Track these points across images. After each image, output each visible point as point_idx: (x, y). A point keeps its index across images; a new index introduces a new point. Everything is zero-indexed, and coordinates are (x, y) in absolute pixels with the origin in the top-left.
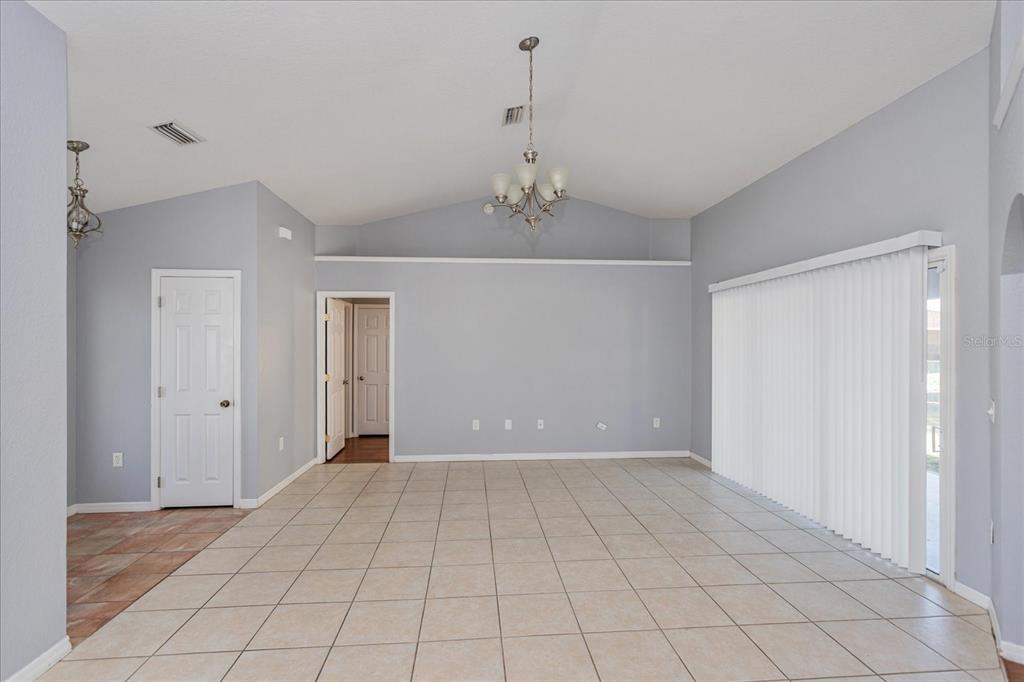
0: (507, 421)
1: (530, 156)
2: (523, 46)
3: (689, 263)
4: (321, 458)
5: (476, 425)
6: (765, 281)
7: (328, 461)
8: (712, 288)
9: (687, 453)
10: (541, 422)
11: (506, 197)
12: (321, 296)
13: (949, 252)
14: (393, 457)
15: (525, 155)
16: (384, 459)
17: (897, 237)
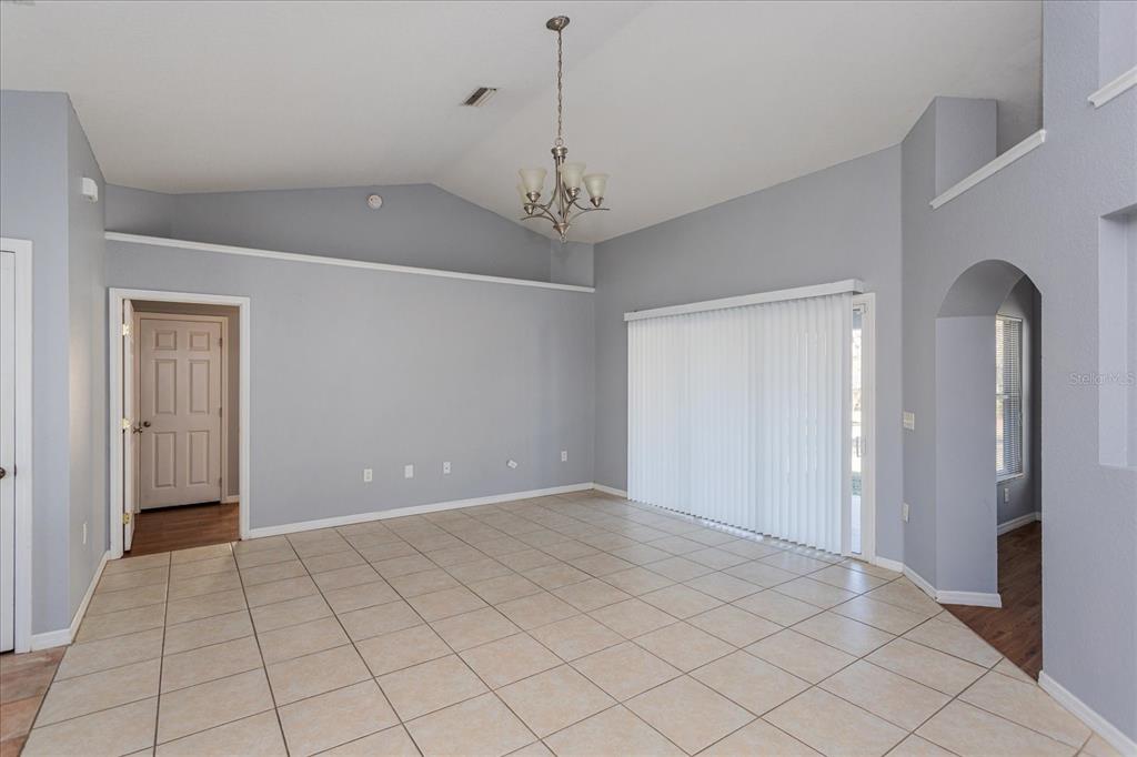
0: (407, 467)
1: (559, 153)
2: (551, 25)
3: (592, 290)
4: (116, 551)
5: (368, 475)
6: (695, 313)
7: (127, 554)
8: (627, 316)
9: (590, 486)
10: (447, 465)
11: (538, 195)
12: (116, 295)
13: (870, 298)
14: (246, 531)
15: (554, 151)
16: (233, 535)
17: (832, 282)
